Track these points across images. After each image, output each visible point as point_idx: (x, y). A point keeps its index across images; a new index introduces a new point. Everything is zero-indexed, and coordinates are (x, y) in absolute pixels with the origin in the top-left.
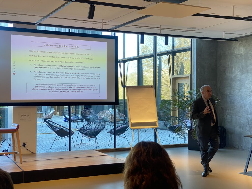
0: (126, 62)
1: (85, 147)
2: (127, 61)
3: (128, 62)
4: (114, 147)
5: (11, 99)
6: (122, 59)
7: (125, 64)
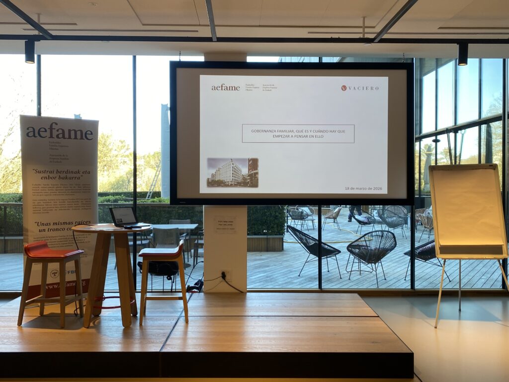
0: (459, 131)
1: (360, 277)
2: (461, 130)
3: (463, 131)
4: (410, 287)
5: (200, 192)
6: (453, 126)
7: (457, 134)
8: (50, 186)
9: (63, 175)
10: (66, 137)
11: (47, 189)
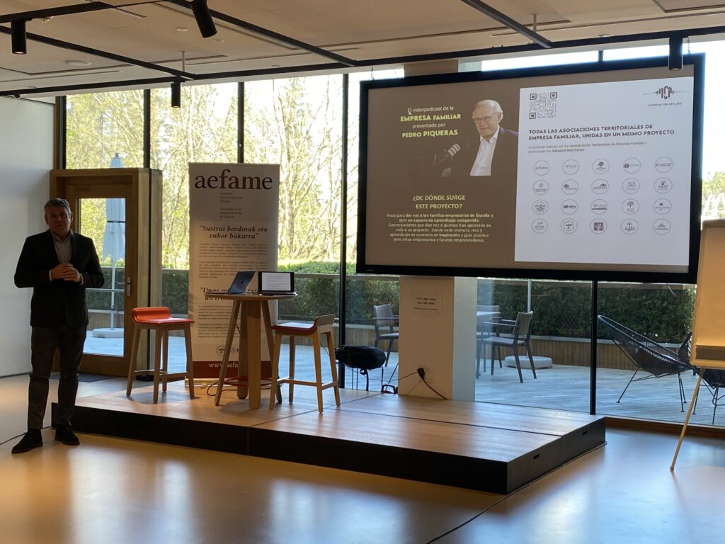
8: (220, 246)
9: (234, 233)
10: (239, 186)
11: (216, 249)
